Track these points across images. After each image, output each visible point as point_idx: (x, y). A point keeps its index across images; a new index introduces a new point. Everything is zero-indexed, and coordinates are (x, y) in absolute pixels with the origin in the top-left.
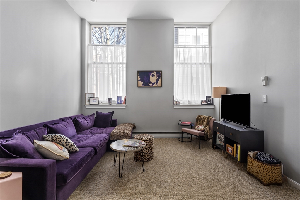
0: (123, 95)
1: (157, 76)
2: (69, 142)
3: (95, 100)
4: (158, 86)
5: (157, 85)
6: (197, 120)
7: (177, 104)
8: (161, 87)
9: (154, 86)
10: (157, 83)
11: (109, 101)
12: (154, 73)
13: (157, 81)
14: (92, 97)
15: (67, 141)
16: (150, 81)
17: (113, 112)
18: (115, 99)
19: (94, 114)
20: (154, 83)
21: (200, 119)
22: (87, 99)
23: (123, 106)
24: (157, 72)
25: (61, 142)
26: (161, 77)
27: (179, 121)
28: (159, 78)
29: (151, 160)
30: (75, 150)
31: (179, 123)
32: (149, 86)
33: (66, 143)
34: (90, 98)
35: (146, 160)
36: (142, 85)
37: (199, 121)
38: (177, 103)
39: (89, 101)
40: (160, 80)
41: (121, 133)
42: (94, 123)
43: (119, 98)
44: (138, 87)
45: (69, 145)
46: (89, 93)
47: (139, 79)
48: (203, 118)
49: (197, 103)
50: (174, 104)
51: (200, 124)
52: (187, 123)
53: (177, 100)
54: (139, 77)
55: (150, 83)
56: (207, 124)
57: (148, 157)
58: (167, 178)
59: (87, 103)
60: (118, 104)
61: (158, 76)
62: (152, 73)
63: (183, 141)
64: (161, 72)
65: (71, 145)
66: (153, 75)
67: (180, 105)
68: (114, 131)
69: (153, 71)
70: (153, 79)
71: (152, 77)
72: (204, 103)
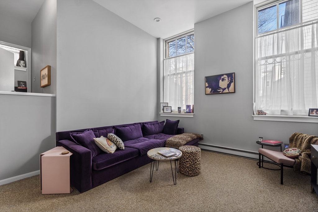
0: (191, 103)
1: (228, 79)
2: (118, 141)
3: (168, 109)
4: (230, 92)
5: (229, 90)
6: (291, 140)
7: (259, 115)
8: (234, 92)
9: (225, 91)
10: (228, 89)
11: (178, 110)
12: (225, 76)
13: (229, 86)
14: (166, 106)
15: (116, 140)
16: (220, 86)
17: (179, 121)
18: (184, 108)
19: (164, 122)
20: (225, 89)
21: (296, 139)
22: (162, 108)
23: (191, 115)
24: (227, 75)
25: (112, 140)
26: (233, 81)
27: (260, 138)
28: (231, 82)
29: (194, 176)
30: (122, 148)
31: (259, 141)
32: (218, 93)
33: (116, 141)
34: (164, 106)
35: (187, 174)
36: (210, 92)
37: (294, 142)
38: (259, 112)
39: (163, 110)
40: (232, 84)
41: (175, 142)
42: (162, 129)
43: (188, 107)
44: (206, 94)
45: (118, 144)
46: (164, 102)
47: (207, 85)
48: (302, 138)
49: (299, 113)
50: (254, 114)
51: (295, 146)
52: (272, 142)
53: (260, 109)
54: (207, 83)
55: (219, 90)
56: (305, 149)
57: (189, 172)
58: (191, 200)
59: (162, 111)
60: (187, 112)
61: (230, 79)
62: (222, 77)
63: (262, 167)
64: (233, 75)
65: (119, 144)
66: (223, 80)
67: (266, 115)
68: (170, 139)
69: (223, 75)
70: (223, 84)
71: (222, 81)
72: (314, 115)
